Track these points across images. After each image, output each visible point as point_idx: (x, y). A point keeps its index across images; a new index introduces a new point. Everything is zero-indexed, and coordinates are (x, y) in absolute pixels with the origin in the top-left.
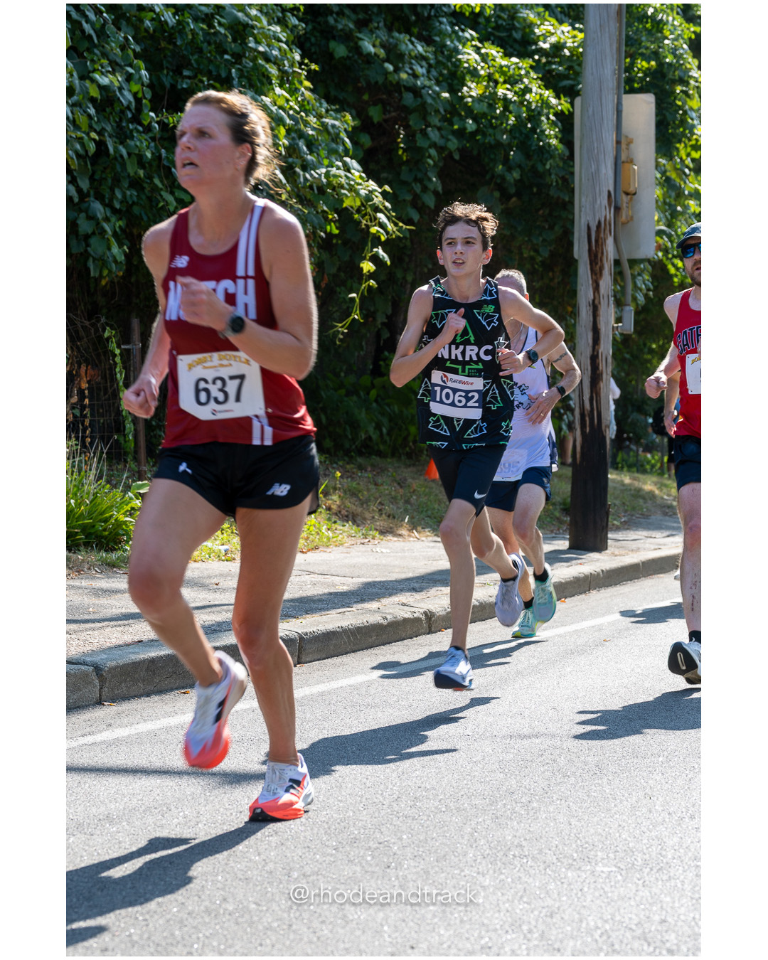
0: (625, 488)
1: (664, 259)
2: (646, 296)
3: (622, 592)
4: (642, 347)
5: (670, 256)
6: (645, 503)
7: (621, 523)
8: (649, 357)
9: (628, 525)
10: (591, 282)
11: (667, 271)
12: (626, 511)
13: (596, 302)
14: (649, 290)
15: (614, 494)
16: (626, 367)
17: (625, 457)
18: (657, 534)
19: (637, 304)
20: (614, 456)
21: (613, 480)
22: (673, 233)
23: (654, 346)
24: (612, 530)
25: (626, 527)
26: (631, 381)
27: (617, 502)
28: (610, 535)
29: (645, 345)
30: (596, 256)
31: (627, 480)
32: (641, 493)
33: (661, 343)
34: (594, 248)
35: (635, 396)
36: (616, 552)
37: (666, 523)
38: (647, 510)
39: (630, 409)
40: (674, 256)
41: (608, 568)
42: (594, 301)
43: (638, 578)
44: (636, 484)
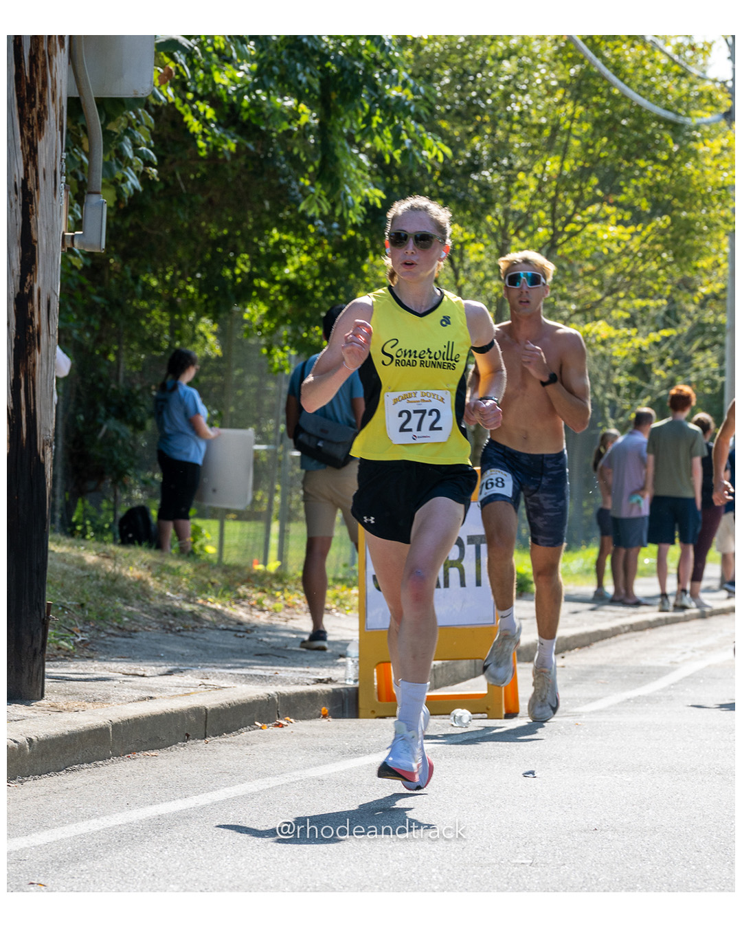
0: (88, 573)
1: (178, 102)
2: (143, 177)
3: (69, 785)
4: (131, 282)
5: (190, 96)
6: (126, 604)
7: (75, 644)
8: (144, 304)
9: (87, 650)
10: (19, 143)
11: (185, 127)
12: (86, 621)
13: (31, 184)
14: (148, 163)
15: (62, 585)
16: (96, 324)
17: (92, 511)
18: (148, 668)
19: (119, 194)
20: (69, 509)
21: (62, 557)
22: (196, 48)
23: (154, 283)
24: (55, 658)
25: (86, 653)
26: (105, 354)
27: (70, 602)
28: (49, 670)
29: (136, 278)
30: (31, 89)
31: (91, 558)
32: (120, 584)
33: (168, 277)
34: (28, 75)
35: (113, 386)
36: (62, 704)
37: (167, 648)
38: (131, 619)
39: (102, 409)
40: (197, 97)
41: (42, 736)
42: (25, 182)
43: (105, 758)
44: (109, 566)
